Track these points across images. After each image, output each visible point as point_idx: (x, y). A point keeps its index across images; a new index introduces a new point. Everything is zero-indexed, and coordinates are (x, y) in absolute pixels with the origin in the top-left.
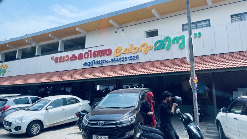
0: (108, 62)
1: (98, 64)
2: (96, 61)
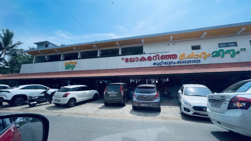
0: (175, 63)
1: (166, 64)
2: (164, 62)
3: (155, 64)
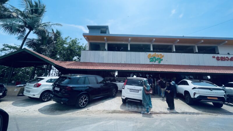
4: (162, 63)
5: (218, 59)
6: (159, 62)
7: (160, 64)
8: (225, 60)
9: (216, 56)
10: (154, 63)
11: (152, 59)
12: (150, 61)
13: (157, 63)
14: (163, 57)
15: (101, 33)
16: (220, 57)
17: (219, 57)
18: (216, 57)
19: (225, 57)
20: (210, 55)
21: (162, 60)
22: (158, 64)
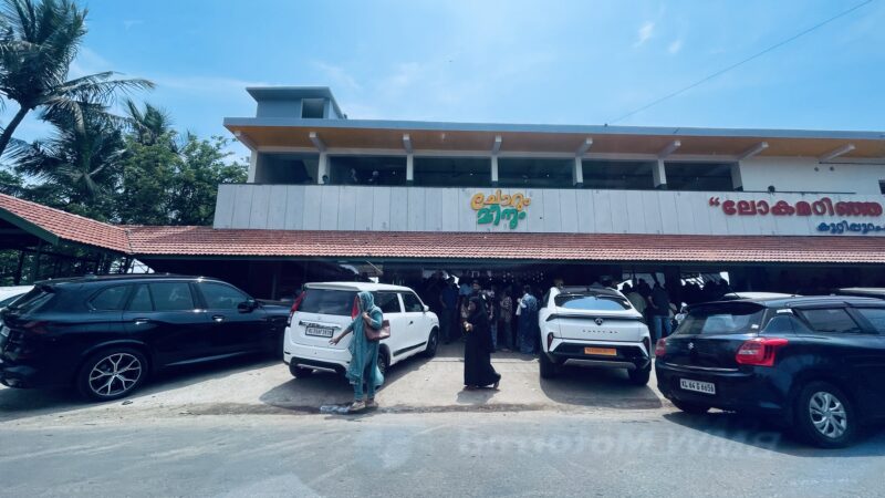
0: (879, 229)
1: (855, 230)
2: (849, 224)
3: (823, 227)
4: (522, 227)
5: (729, 208)
6: (514, 224)
7: (517, 230)
8: (754, 213)
9: (723, 196)
10: (492, 228)
11: (486, 215)
12: (480, 222)
13: (503, 227)
14: (527, 203)
15: (304, 116)
16: (736, 202)
17: (731, 203)
18: (721, 201)
19: (753, 202)
20: (703, 194)
21: (523, 216)
22: (508, 230)
